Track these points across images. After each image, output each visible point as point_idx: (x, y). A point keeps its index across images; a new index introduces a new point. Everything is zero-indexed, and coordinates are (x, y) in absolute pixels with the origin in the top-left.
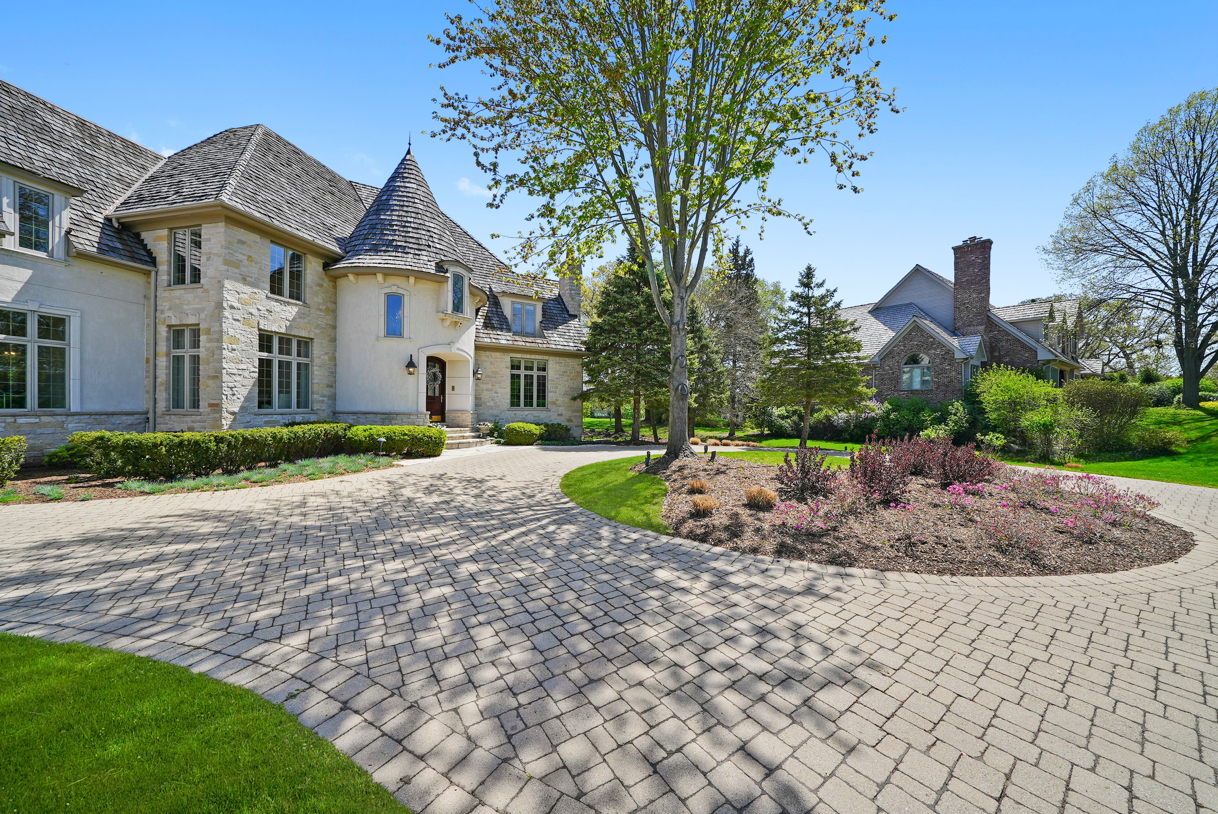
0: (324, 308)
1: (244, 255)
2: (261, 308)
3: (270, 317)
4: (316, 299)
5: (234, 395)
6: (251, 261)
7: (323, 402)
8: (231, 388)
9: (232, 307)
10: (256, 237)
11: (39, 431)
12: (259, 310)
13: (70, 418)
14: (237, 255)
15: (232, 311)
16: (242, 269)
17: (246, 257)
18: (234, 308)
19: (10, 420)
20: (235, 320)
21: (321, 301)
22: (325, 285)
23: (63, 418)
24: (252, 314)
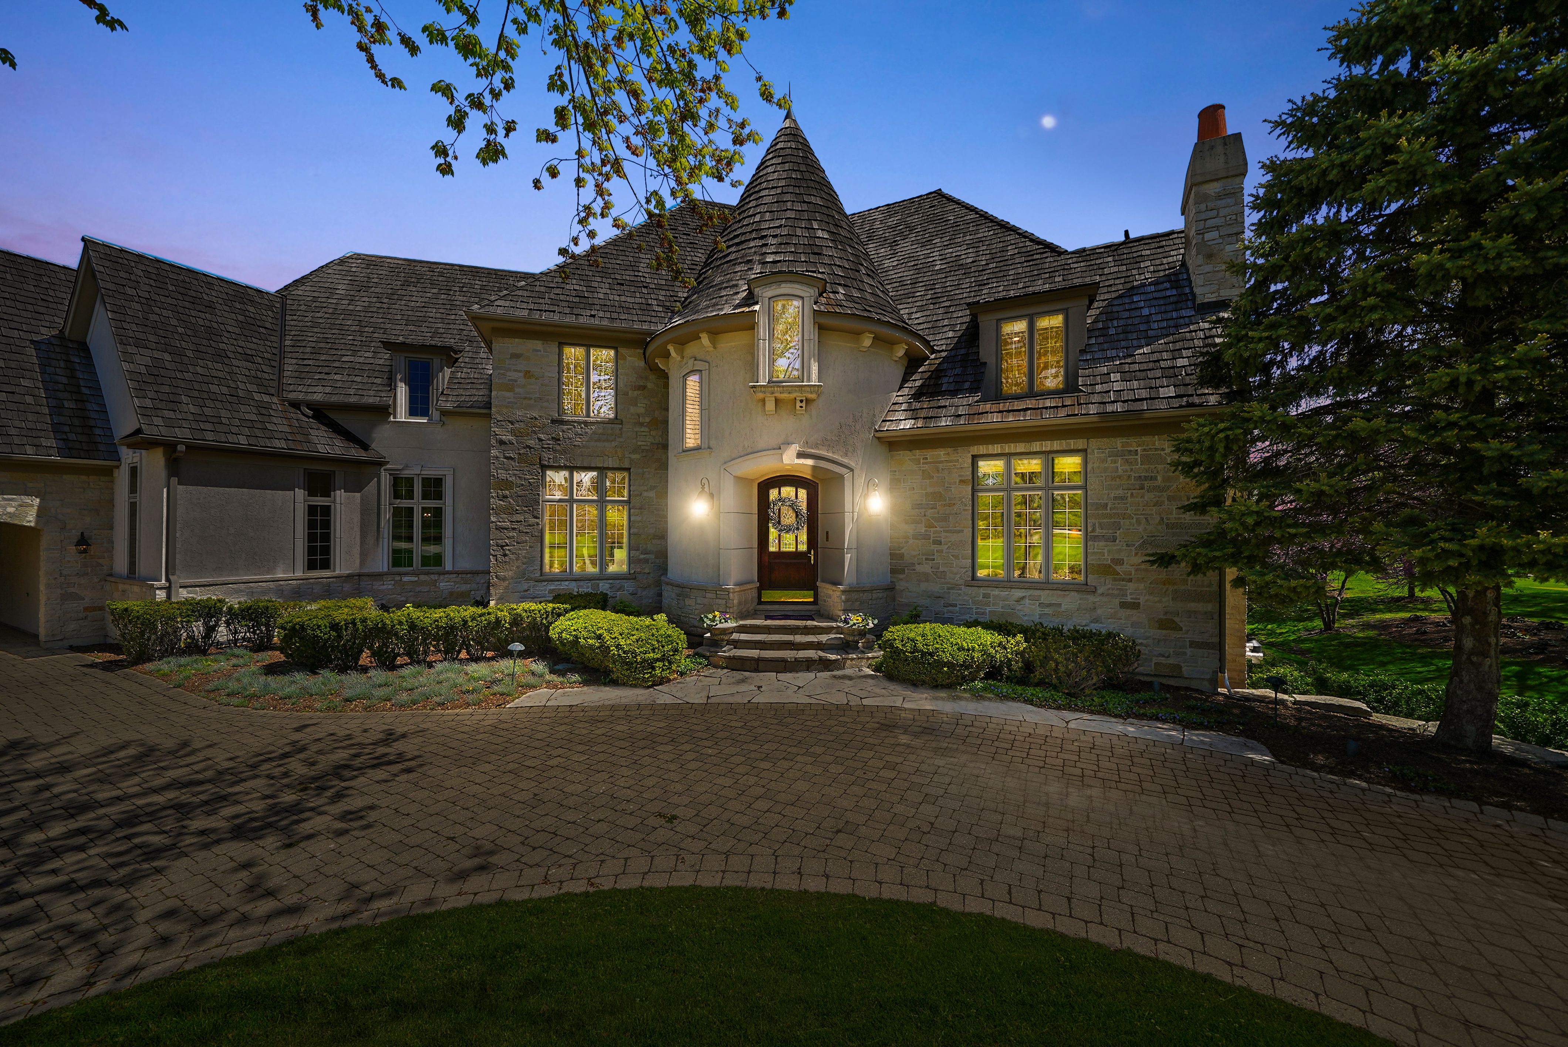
0: (647, 420)
1: (520, 371)
2: (542, 436)
3: (558, 448)
4: (633, 410)
5: (505, 555)
6: (529, 377)
7: (646, 561)
8: (502, 546)
9: (502, 442)
10: (538, 344)
11: (418, 589)
12: (540, 440)
13: (442, 577)
14: (509, 374)
15: (503, 447)
16: (517, 390)
17: (521, 374)
18: (505, 443)
19: (397, 578)
20: (506, 458)
21: (642, 411)
22: (650, 385)
23: (436, 577)
24: (530, 448)
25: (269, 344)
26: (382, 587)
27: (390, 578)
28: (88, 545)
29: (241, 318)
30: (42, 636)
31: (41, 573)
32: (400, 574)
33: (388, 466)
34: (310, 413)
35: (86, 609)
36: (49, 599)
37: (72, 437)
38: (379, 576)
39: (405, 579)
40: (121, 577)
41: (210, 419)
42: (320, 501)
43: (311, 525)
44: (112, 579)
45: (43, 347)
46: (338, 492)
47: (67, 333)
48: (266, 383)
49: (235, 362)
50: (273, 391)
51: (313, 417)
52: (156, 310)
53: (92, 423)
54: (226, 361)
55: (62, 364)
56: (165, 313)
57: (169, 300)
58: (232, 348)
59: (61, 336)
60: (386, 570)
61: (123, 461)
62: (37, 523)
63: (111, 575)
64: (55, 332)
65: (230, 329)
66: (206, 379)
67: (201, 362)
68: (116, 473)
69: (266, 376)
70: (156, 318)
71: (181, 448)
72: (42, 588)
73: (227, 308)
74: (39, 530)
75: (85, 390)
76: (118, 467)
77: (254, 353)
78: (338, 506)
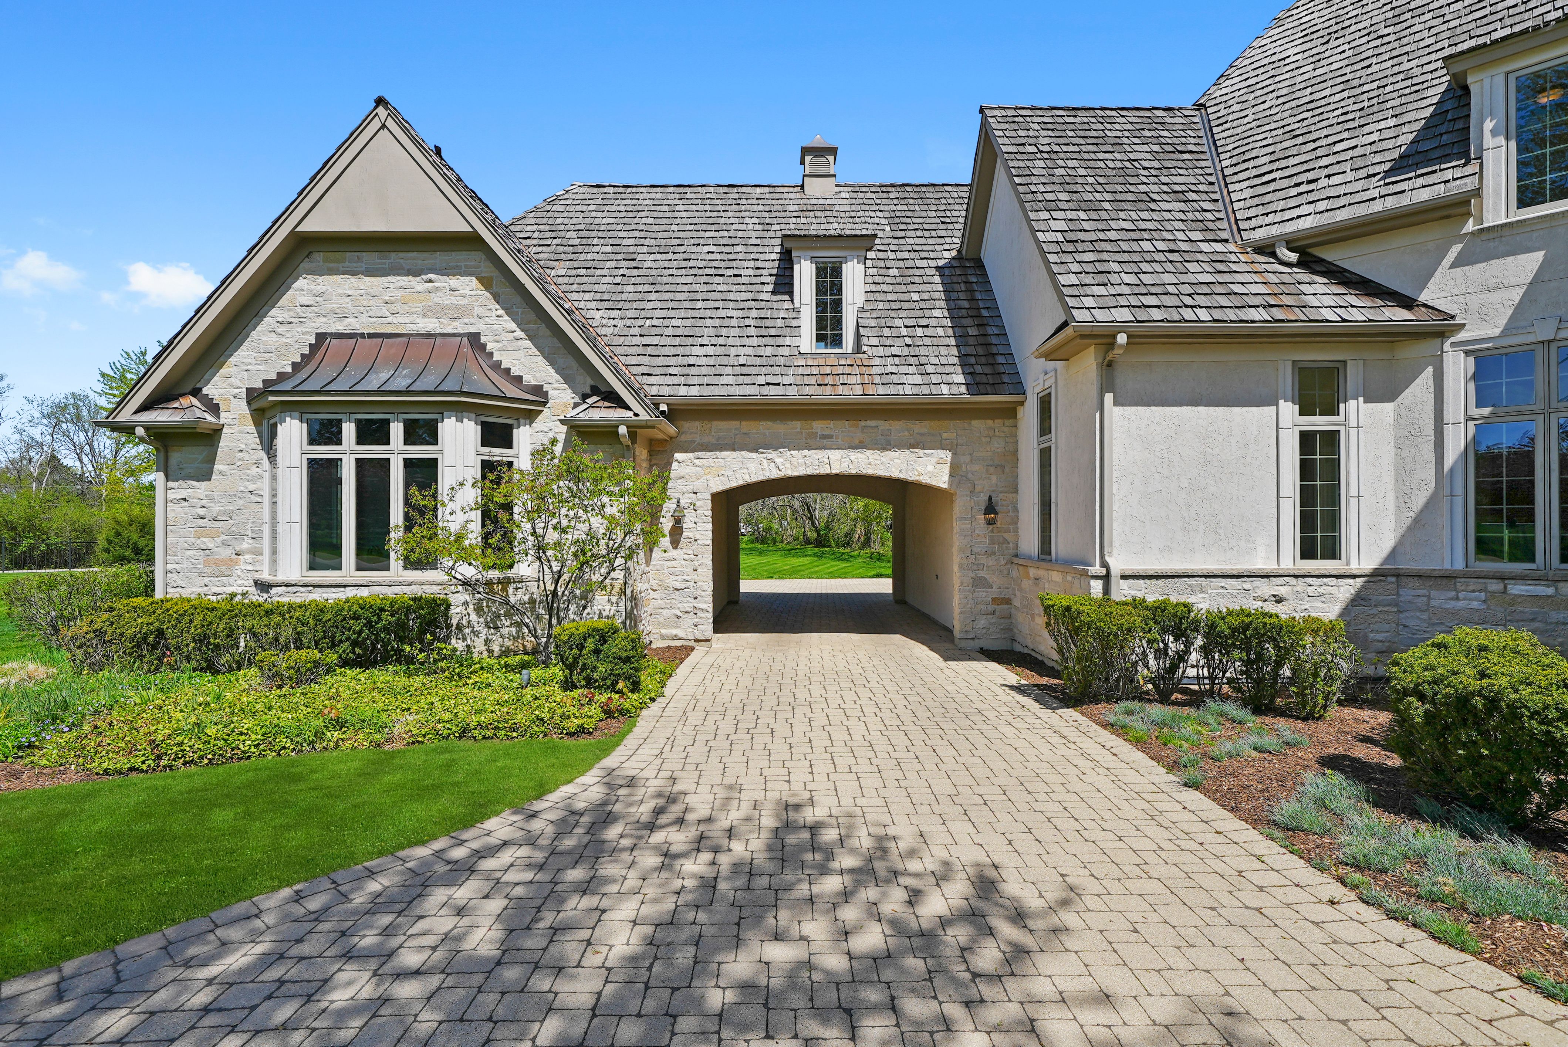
25: (1199, 171)
26: (1452, 604)
27: (1474, 584)
28: (996, 513)
29: (1156, 148)
30: (957, 633)
31: (955, 550)
32: (1501, 577)
33: (1462, 336)
34: (1293, 257)
35: (994, 600)
36: (962, 584)
37: (978, 369)
38: (1447, 578)
39: (1517, 589)
40: (1030, 558)
41: (1153, 290)
42: (1319, 423)
43: (1306, 470)
44: (1021, 562)
45: (947, 272)
46: (1352, 403)
47: (964, 252)
48: (1211, 225)
49: (1164, 206)
50: (1224, 235)
51: (1299, 264)
52: (1061, 163)
53: (994, 350)
54: (1153, 206)
55: (963, 288)
56: (1070, 163)
57: (1072, 148)
58: (1155, 188)
59: (959, 258)
60: (1459, 565)
61: (1029, 392)
62: (951, 483)
63: (1016, 556)
64: (954, 253)
65: (1146, 164)
66: (1134, 235)
67: (1122, 215)
68: (1020, 411)
69: (1209, 216)
70: (1062, 171)
71: (1122, 338)
72: (956, 568)
73: (1136, 140)
74: (952, 495)
75: (985, 313)
76: (1022, 403)
77: (1184, 188)
78: (1353, 432)
